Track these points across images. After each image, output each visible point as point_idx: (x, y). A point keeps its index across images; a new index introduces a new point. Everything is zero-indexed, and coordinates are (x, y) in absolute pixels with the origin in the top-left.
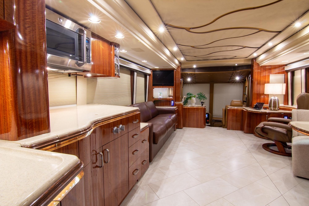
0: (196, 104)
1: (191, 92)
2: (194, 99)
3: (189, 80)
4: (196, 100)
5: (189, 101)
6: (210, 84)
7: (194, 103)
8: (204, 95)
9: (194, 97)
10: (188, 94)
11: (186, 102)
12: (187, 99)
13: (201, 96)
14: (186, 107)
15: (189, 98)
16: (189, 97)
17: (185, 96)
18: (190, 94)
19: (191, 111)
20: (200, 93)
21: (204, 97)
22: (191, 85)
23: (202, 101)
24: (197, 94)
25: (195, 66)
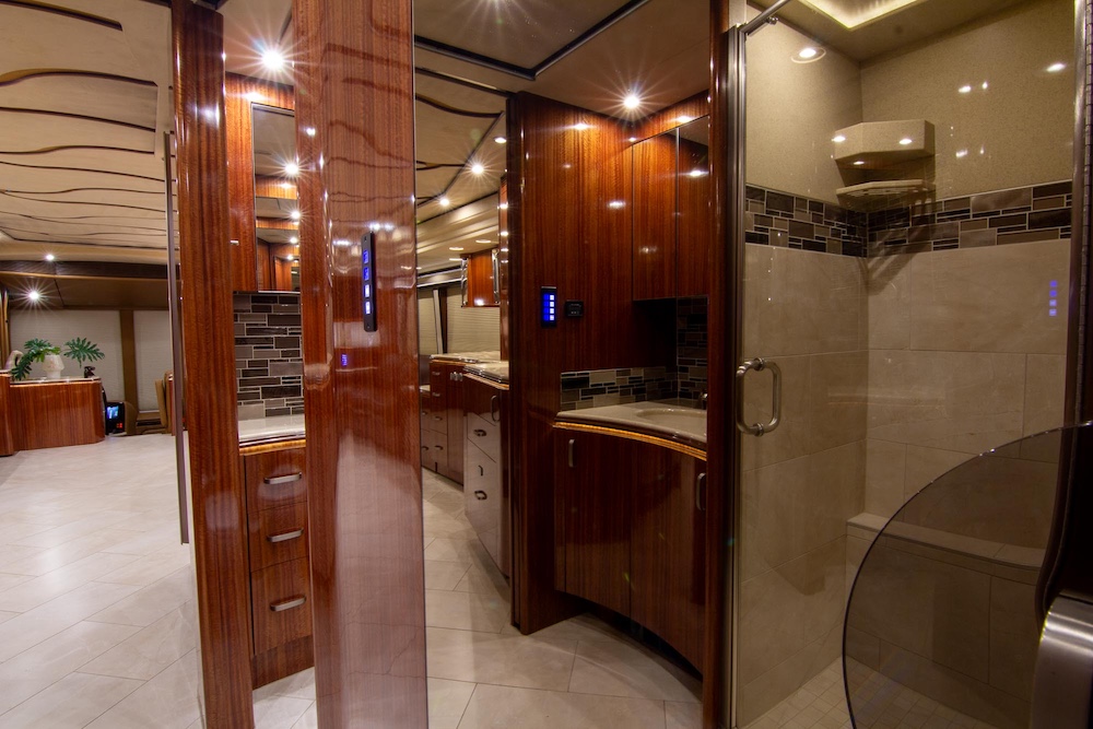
0: (63, 374)
1: (40, 338)
2: (55, 360)
3: (34, 296)
4: (64, 362)
5: (34, 364)
6: (121, 311)
7: (56, 371)
8: (94, 346)
9: (56, 351)
10: (29, 344)
11: (23, 369)
12: (28, 359)
13: (82, 348)
14: (22, 384)
15: (35, 355)
16: (37, 352)
17: (17, 352)
18: (40, 345)
19: (44, 397)
20: (79, 340)
21: (94, 352)
22: (42, 312)
23: (87, 363)
24: (68, 344)
25: (50, 257)
